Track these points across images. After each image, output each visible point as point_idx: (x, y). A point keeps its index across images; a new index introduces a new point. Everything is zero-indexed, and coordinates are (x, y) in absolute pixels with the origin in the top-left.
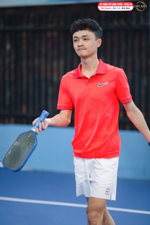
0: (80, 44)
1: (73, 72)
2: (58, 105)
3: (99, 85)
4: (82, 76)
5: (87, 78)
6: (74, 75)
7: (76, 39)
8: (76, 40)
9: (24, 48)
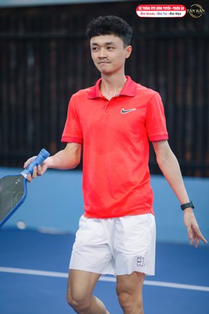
0: (102, 55)
1: (88, 90)
2: (63, 135)
3: (123, 112)
4: (100, 96)
5: (106, 100)
6: (89, 93)
7: (95, 46)
8: (95, 49)
9: (53, 62)
